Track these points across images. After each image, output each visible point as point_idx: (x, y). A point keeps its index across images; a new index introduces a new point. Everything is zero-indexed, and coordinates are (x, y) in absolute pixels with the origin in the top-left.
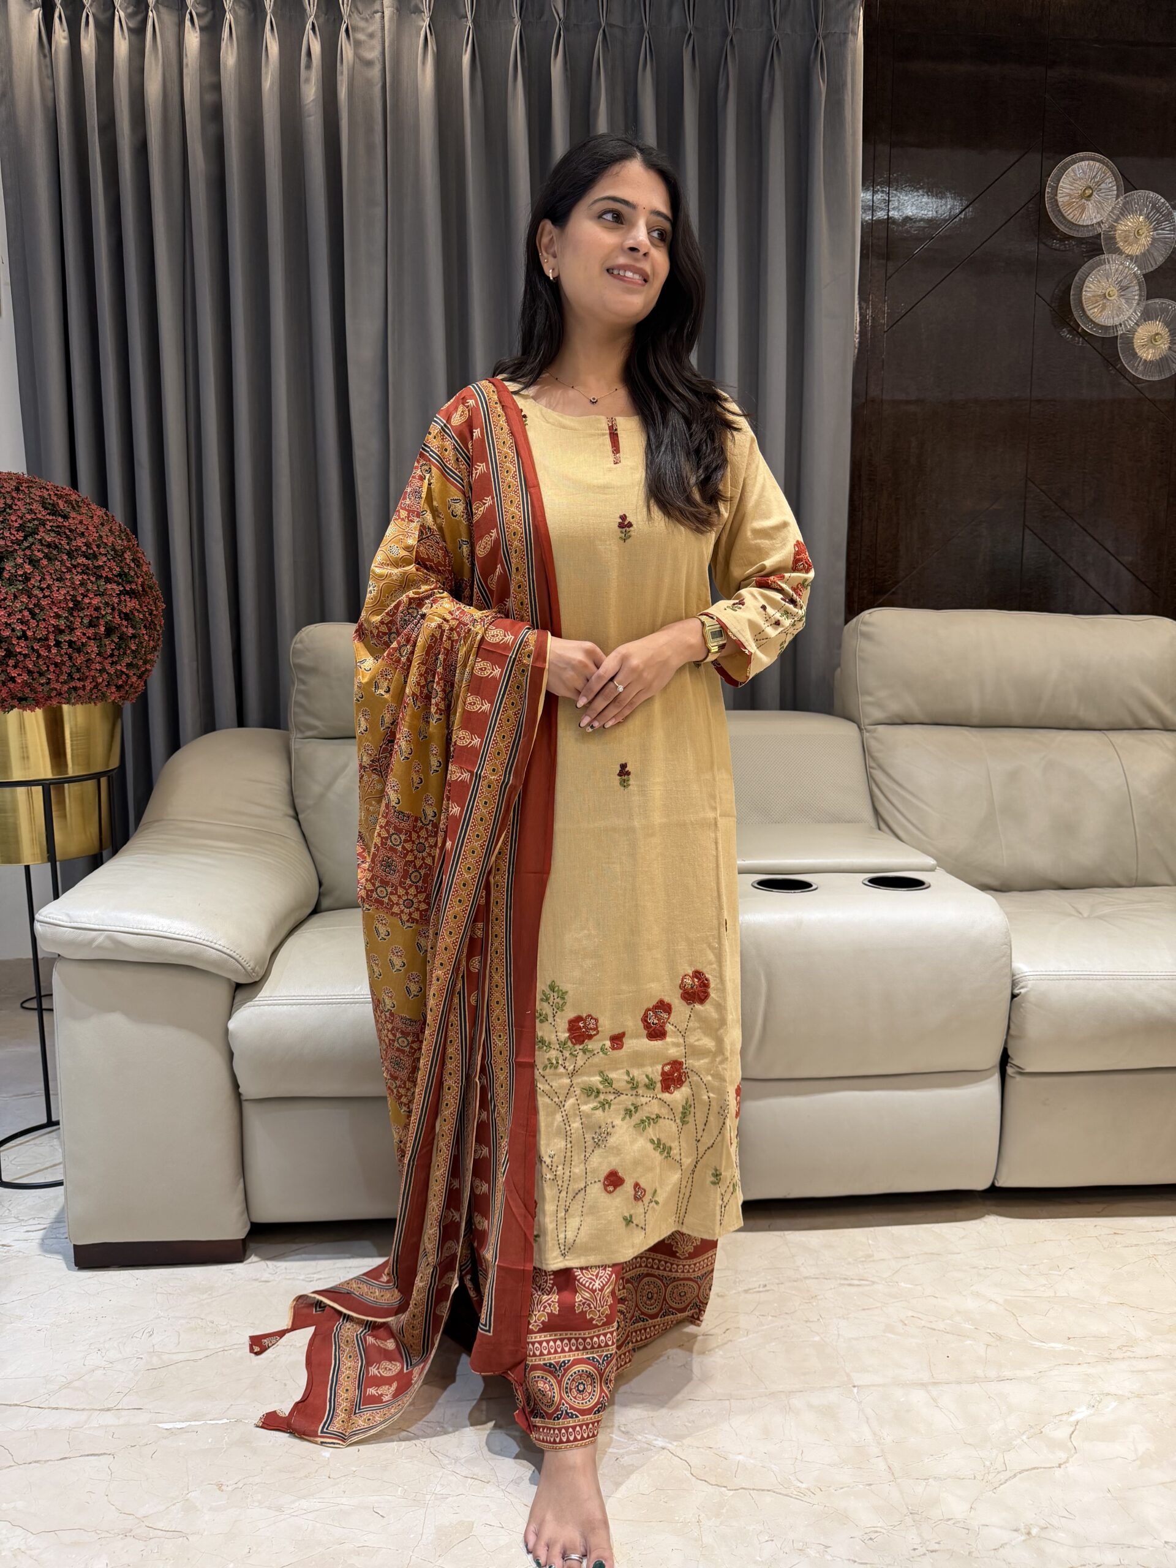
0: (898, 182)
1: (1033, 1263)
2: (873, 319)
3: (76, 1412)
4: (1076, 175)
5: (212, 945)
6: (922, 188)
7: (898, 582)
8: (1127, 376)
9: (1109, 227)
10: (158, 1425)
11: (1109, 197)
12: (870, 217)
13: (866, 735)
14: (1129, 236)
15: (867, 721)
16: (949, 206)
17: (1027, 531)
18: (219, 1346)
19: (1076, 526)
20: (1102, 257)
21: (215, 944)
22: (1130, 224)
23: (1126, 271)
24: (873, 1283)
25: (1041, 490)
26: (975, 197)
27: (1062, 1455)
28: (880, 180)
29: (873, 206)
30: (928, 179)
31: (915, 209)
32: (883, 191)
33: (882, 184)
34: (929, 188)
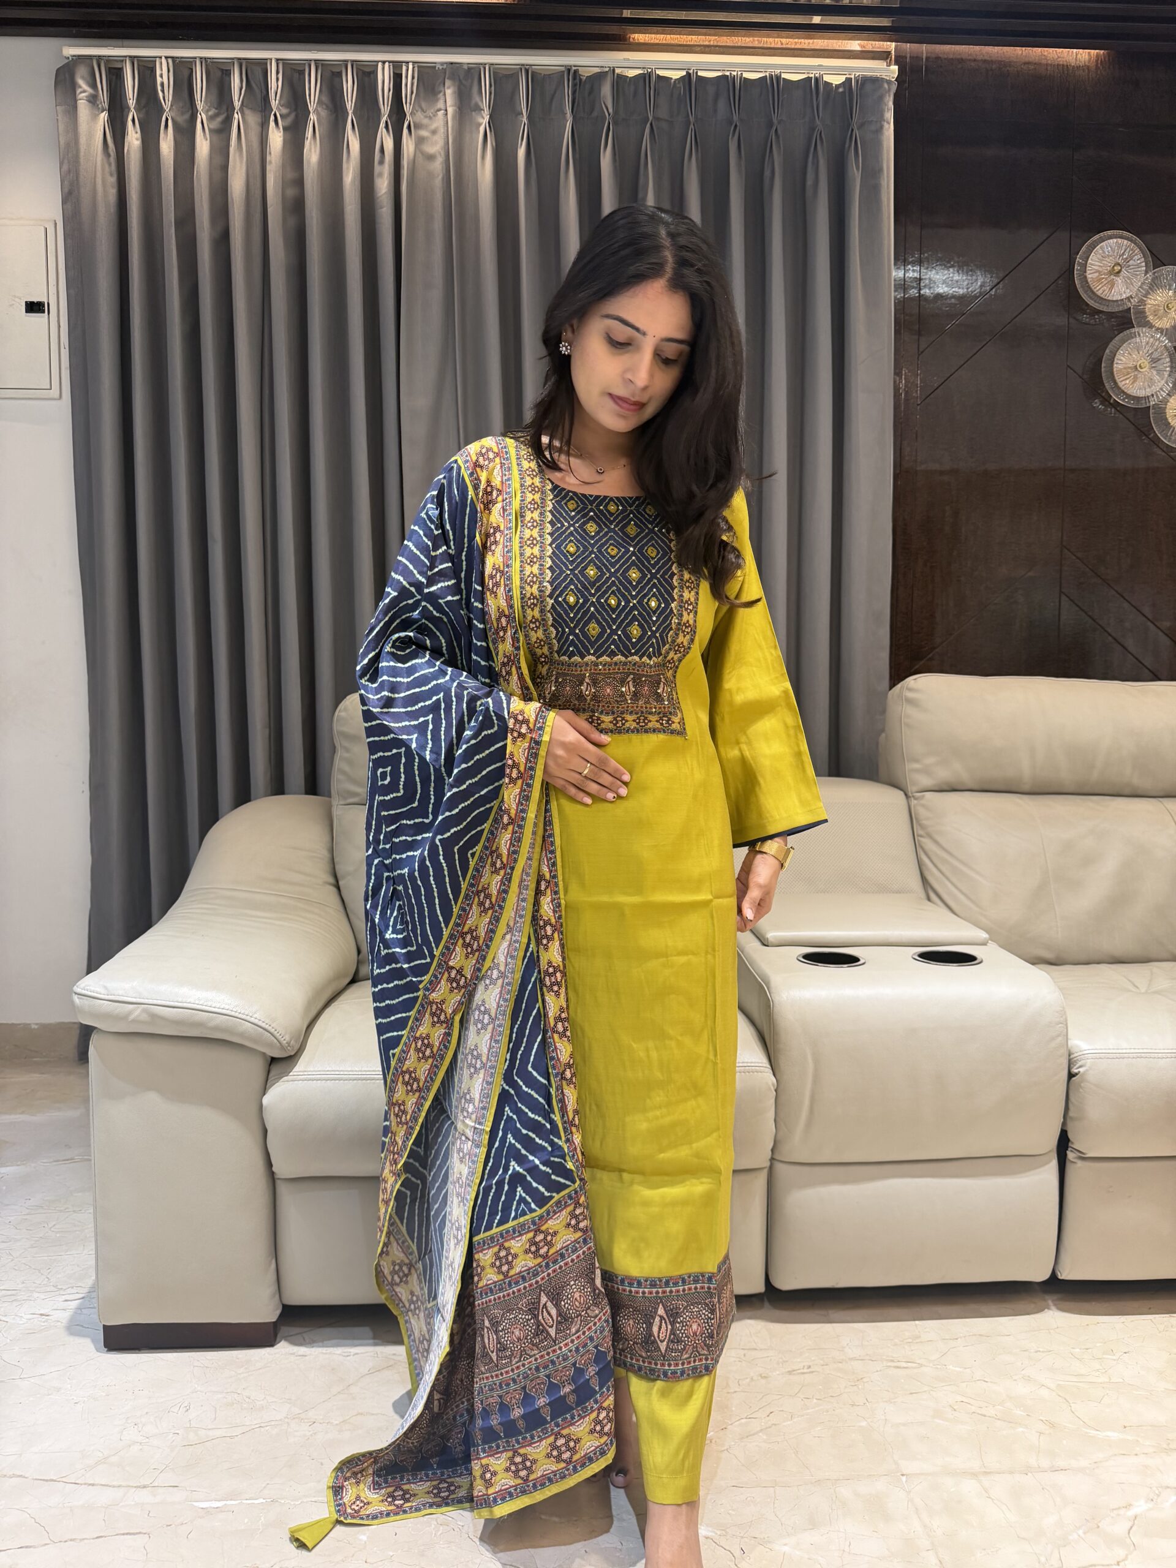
0: (928, 261)
1: (1087, 1347)
2: (906, 393)
3: (111, 1488)
4: (1104, 252)
5: (248, 1019)
6: (952, 266)
7: (934, 648)
8: (1160, 445)
9: (1138, 302)
10: (196, 1504)
11: (1138, 273)
12: (902, 295)
13: (913, 802)
14: (1159, 310)
15: (914, 789)
16: (979, 283)
17: (1064, 598)
18: (256, 1422)
19: (1114, 593)
20: (1133, 330)
21: (252, 1017)
22: (1159, 299)
23: (1157, 344)
24: (921, 1365)
25: (1078, 558)
26: (1005, 274)
27: (1121, 1553)
28: (911, 260)
29: (904, 284)
30: (959, 258)
31: (946, 286)
32: (915, 268)
33: (913, 263)
34: (959, 266)
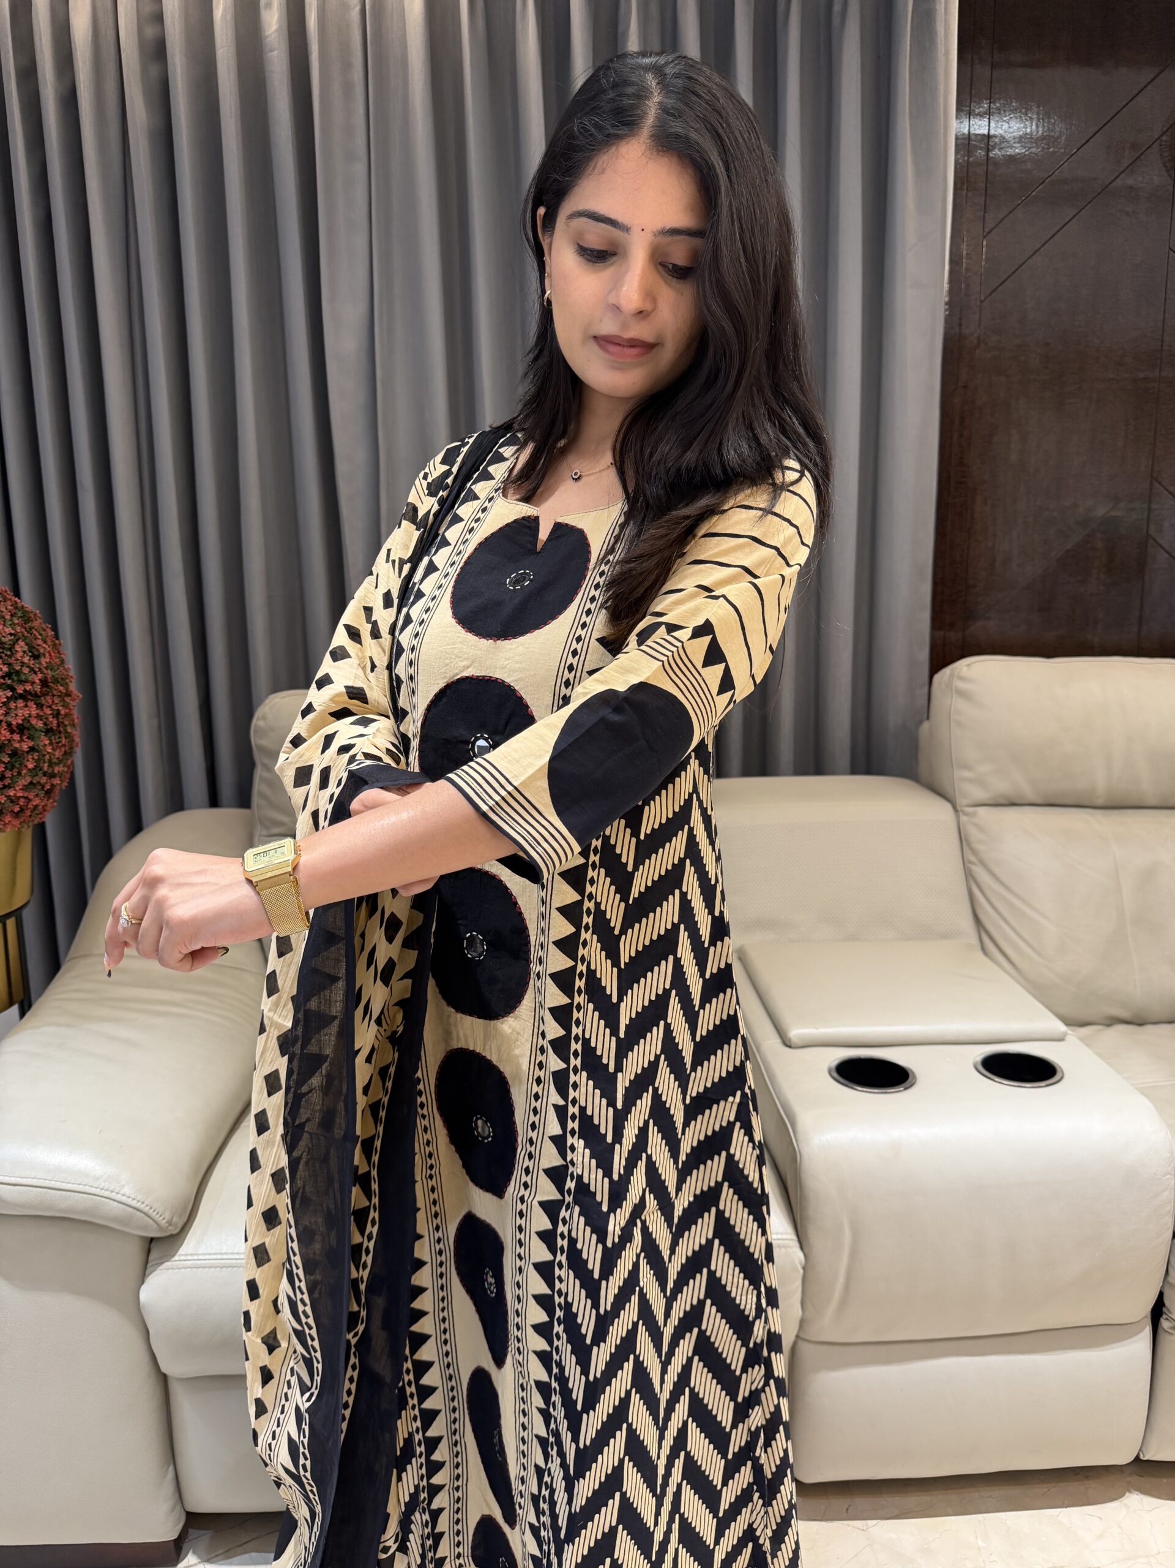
0: (1000, 114)
2: (968, 285)
5: (113, 1195)
6: (1031, 119)
12: (966, 158)
13: (964, 819)
15: (965, 802)
16: (1063, 142)
17: (1151, 542)
21: (118, 1193)
25: (1169, 492)
26: (1096, 130)
28: (977, 111)
29: (969, 143)
30: (1038, 107)
31: (1021, 146)
32: (981, 122)
33: (981, 115)
34: (1039, 120)
